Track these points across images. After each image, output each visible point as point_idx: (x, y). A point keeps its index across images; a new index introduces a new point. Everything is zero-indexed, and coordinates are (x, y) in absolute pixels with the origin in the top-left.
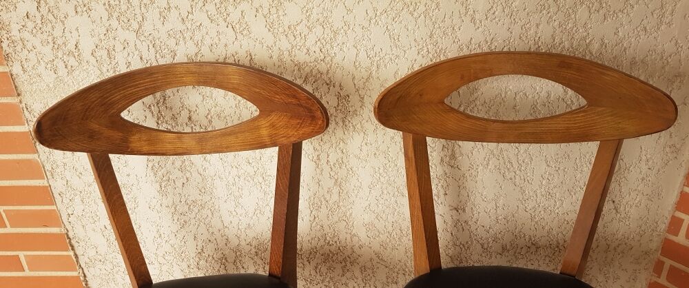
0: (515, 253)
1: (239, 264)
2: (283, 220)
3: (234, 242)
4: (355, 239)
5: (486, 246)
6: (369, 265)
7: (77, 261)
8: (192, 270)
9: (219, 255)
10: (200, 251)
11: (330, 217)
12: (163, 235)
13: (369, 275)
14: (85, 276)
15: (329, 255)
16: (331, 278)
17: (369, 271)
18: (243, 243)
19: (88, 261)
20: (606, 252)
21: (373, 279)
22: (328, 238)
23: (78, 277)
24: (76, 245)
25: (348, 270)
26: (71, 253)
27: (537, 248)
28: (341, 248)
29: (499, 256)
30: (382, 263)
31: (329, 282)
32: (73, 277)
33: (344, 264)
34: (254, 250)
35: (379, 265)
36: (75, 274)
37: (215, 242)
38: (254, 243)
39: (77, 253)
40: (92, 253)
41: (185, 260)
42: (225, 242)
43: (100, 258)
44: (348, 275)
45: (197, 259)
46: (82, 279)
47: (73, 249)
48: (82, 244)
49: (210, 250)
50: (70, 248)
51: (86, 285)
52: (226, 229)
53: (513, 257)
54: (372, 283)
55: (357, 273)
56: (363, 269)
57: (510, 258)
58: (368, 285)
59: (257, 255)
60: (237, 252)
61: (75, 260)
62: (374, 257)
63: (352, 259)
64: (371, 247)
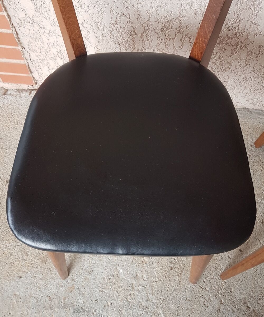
1: (145, 37)
2: (219, 8)
3: (145, 18)
4: (254, 27)
7: (10, 21)
8: (104, 38)
9: (130, 28)
10: (113, 22)
11: (239, 4)
12: (83, 5)
14: (17, 34)
15: (224, 38)
16: (219, 57)
18: (152, 20)
19: (19, 21)
21: (255, 62)
22: (229, 24)
23: (12, 35)
24: (8, 7)
26: (5, 14)
28: (238, 34)
31: (217, 60)
32: (7, 34)
33: (235, 47)
34: (160, 27)
36: (9, 31)
37: (128, 16)
38: (162, 21)
39: (10, 14)
40: (22, 15)
41: (100, 29)
42: (137, 17)
43: (29, 20)
44: (235, 56)
45: (110, 29)
46: (15, 36)
47: (6, 10)
48: (13, 6)
49: (122, 22)
50: (4, 9)
51: (19, 41)
52: (140, 6)
58: (248, 66)
59: (162, 31)
60: (146, 27)
61: (8, 20)
63: (244, 44)
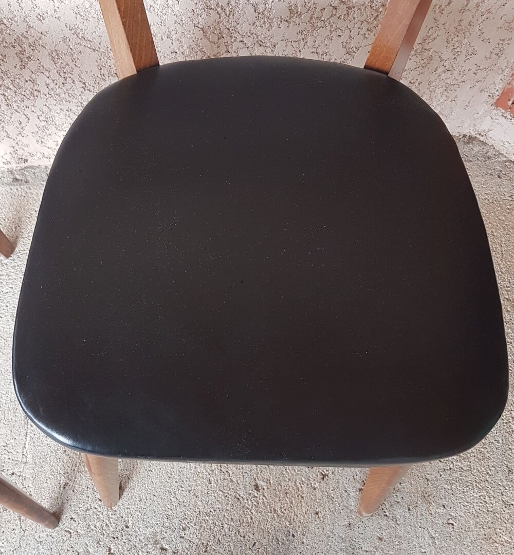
0: (311, 18)
5: (261, 8)
6: (63, 48)
13: (67, 64)
17: (67, 59)
20: (462, 11)
25: (29, 58)
27: (349, 8)
29: (284, 24)
30: (84, 43)
35: (81, 48)
53: (309, 27)
54: (75, 77)
55: (47, 62)
56: (55, 56)
57: (301, 28)
62: (69, 34)
64: (59, 18)
